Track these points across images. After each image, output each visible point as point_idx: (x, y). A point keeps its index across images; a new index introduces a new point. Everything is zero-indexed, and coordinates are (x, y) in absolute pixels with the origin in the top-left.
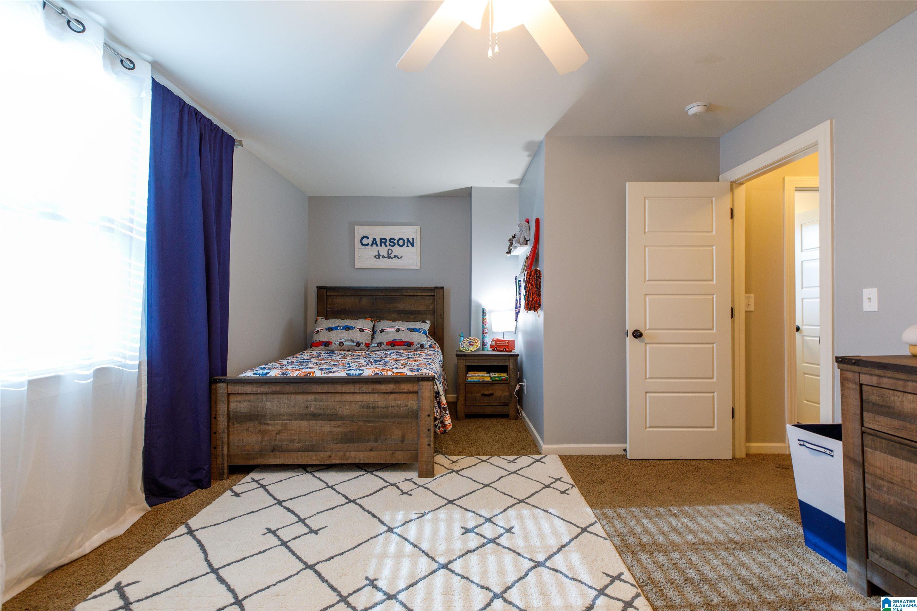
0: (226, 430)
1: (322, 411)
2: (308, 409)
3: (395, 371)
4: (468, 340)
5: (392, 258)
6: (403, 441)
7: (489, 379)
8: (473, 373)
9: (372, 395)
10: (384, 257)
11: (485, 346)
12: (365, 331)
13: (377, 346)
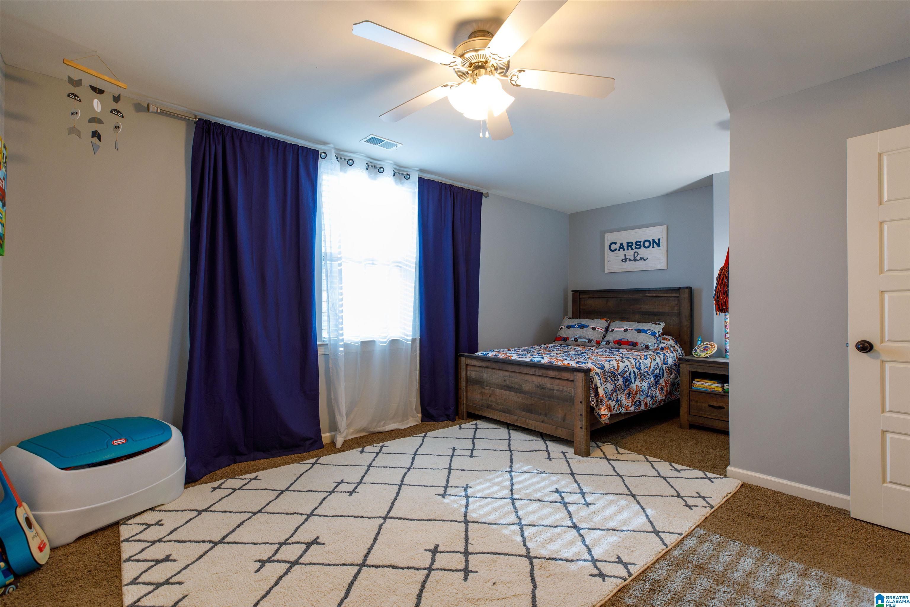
0: (465, 387)
4: (704, 345)
5: (638, 260)
6: (564, 421)
7: (720, 389)
8: (699, 380)
9: (543, 378)
10: (630, 260)
11: (727, 354)
12: (597, 329)
13: (606, 344)
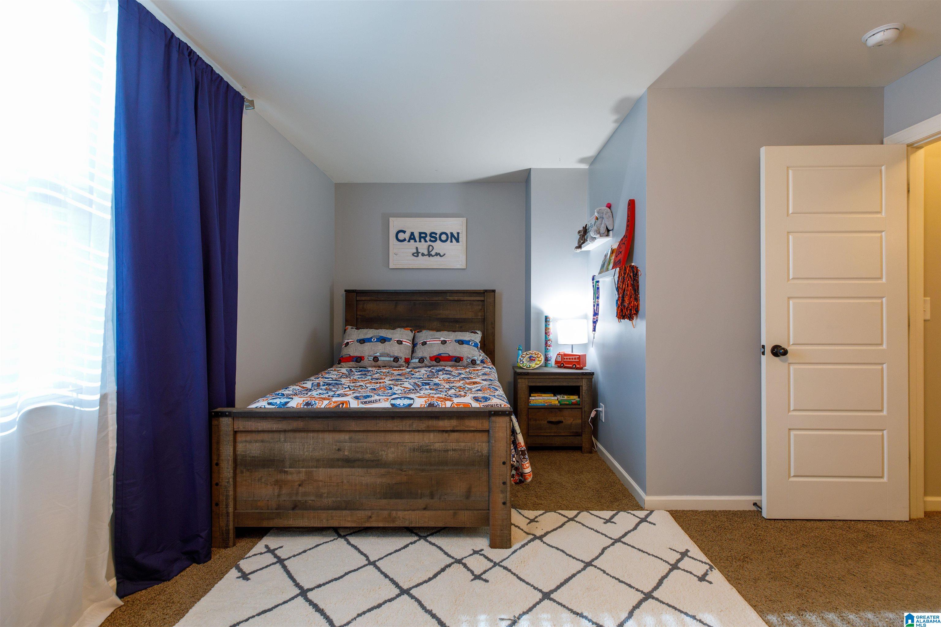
0: (231, 480)
1: (359, 456)
2: (341, 453)
3: (456, 400)
4: (528, 354)
5: (433, 256)
6: (468, 497)
7: (557, 402)
8: (536, 395)
9: (427, 435)
10: (423, 255)
11: (548, 362)
12: (403, 343)
13: (419, 362)
